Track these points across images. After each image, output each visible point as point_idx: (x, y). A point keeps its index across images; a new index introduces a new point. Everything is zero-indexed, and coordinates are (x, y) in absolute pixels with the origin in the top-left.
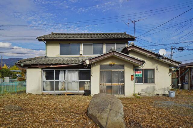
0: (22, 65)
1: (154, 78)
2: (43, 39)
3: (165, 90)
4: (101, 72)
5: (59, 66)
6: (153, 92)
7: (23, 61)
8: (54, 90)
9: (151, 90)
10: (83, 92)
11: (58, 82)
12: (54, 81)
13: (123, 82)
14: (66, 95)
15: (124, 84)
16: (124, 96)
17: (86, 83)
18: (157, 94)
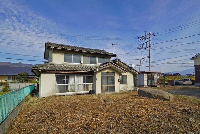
0: (40, 70)
1: (127, 81)
2: (53, 48)
3: (132, 88)
4: (102, 77)
5: (73, 72)
6: (127, 88)
7: (38, 66)
8: (65, 92)
9: (126, 88)
10: (88, 92)
11: (68, 85)
12: (66, 84)
13: (114, 83)
14: (75, 95)
15: (115, 85)
16: (115, 92)
17: (90, 85)
18: (129, 90)
